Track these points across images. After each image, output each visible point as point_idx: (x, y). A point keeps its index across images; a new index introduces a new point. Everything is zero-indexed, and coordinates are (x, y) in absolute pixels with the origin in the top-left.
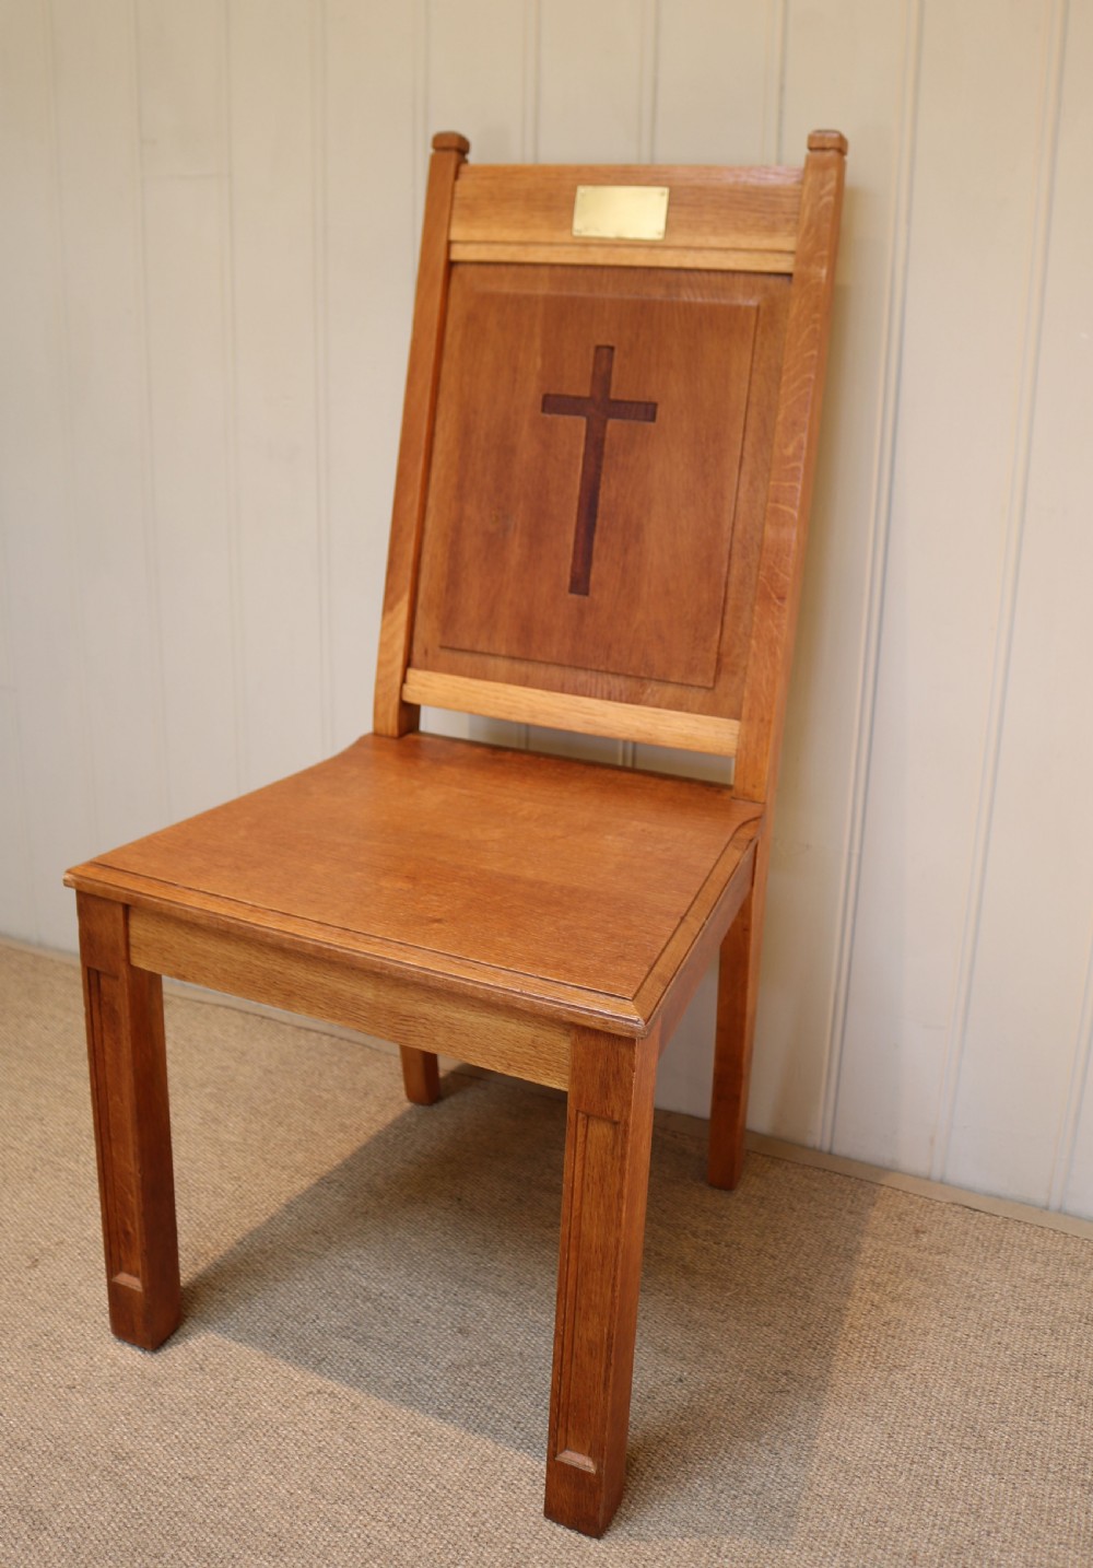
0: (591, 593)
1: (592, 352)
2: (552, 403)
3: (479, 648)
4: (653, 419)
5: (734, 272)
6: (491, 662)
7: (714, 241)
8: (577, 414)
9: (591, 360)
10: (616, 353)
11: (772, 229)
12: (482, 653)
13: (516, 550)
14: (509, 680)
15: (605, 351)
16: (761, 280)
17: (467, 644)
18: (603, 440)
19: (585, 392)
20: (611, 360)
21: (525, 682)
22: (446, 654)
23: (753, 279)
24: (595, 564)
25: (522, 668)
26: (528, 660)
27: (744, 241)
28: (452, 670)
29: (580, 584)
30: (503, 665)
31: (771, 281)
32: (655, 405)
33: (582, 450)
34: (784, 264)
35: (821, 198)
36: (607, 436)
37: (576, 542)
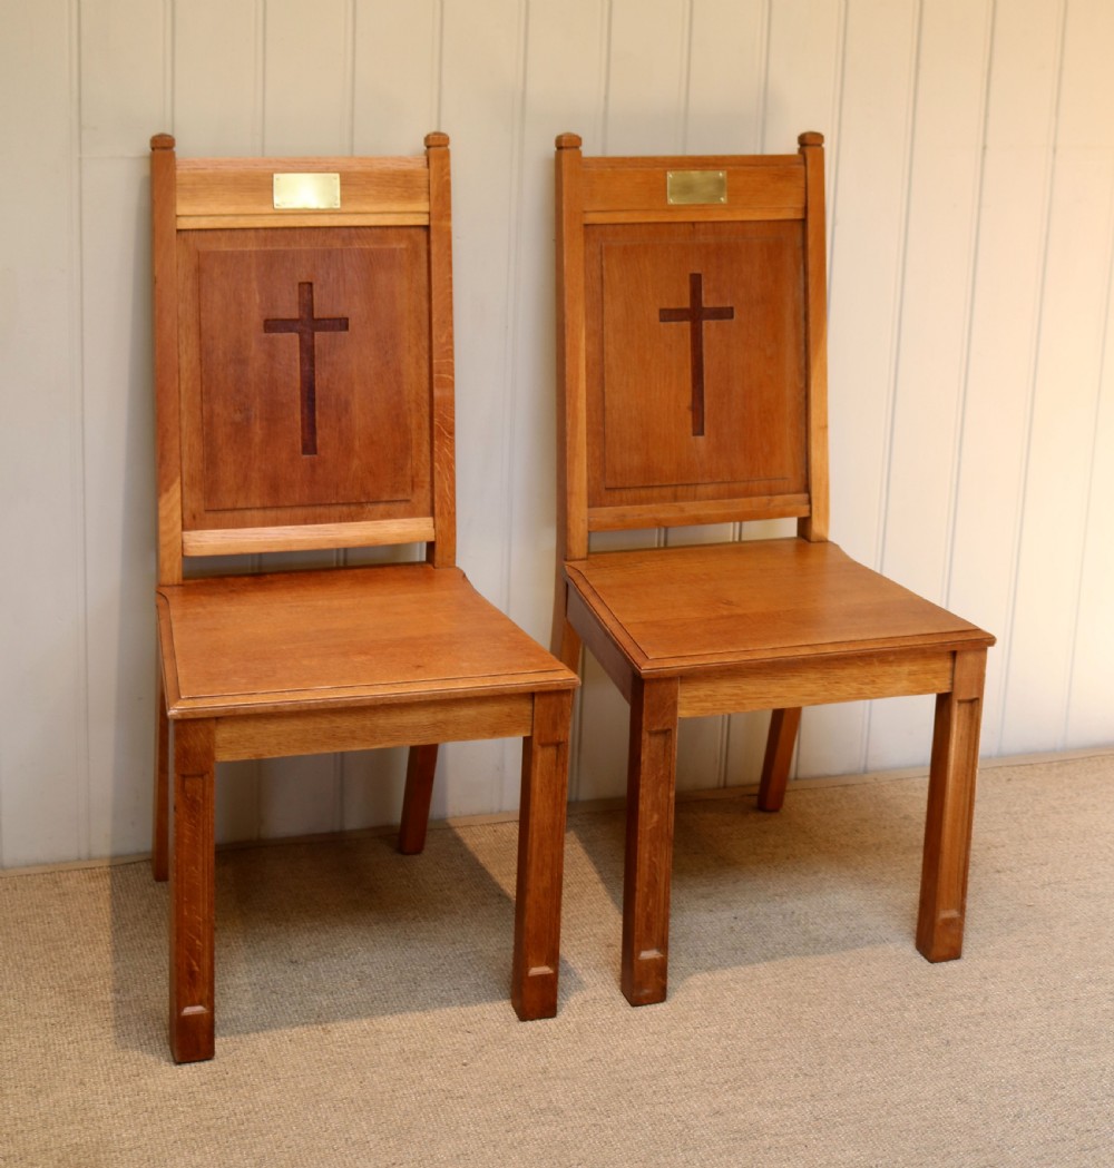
0: (318, 452)
1: (296, 287)
2: (271, 325)
3: (239, 505)
4: (346, 328)
5: (387, 227)
6: (248, 513)
7: (375, 208)
8: (291, 331)
9: (297, 293)
10: (314, 286)
11: (412, 198)
12: (241, 509)
13: (258, 432)
14: (264, 524)
15: (306, 287)
16: (406, 231)
17: (229, 505)
18: (313, 346)
19: (295, 314)
20: (311, 292)
21: (276, 523)
22: (211, 515)
23: (401, 230)
24: (319, 432)
25: (271, 514)
26: (278, 507)
27: (396, 207)
28: (216, 526)
29: (310, 446)
30: (257, 514)
31: (413, 231)
32: (347, 319)
33: (298, 356)
34: (423, 220)
35: (443, 177)
36: (316, 343)
37: (303, 419)
